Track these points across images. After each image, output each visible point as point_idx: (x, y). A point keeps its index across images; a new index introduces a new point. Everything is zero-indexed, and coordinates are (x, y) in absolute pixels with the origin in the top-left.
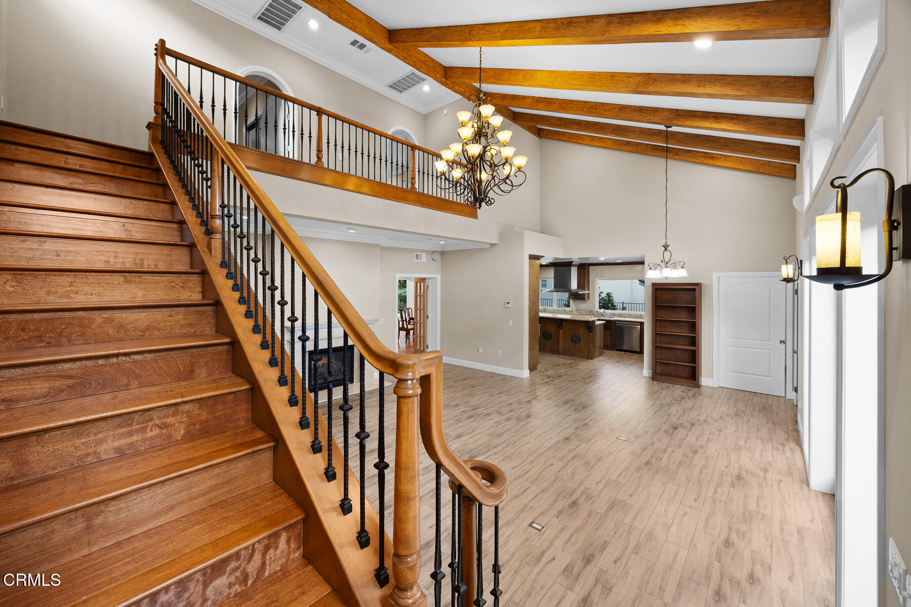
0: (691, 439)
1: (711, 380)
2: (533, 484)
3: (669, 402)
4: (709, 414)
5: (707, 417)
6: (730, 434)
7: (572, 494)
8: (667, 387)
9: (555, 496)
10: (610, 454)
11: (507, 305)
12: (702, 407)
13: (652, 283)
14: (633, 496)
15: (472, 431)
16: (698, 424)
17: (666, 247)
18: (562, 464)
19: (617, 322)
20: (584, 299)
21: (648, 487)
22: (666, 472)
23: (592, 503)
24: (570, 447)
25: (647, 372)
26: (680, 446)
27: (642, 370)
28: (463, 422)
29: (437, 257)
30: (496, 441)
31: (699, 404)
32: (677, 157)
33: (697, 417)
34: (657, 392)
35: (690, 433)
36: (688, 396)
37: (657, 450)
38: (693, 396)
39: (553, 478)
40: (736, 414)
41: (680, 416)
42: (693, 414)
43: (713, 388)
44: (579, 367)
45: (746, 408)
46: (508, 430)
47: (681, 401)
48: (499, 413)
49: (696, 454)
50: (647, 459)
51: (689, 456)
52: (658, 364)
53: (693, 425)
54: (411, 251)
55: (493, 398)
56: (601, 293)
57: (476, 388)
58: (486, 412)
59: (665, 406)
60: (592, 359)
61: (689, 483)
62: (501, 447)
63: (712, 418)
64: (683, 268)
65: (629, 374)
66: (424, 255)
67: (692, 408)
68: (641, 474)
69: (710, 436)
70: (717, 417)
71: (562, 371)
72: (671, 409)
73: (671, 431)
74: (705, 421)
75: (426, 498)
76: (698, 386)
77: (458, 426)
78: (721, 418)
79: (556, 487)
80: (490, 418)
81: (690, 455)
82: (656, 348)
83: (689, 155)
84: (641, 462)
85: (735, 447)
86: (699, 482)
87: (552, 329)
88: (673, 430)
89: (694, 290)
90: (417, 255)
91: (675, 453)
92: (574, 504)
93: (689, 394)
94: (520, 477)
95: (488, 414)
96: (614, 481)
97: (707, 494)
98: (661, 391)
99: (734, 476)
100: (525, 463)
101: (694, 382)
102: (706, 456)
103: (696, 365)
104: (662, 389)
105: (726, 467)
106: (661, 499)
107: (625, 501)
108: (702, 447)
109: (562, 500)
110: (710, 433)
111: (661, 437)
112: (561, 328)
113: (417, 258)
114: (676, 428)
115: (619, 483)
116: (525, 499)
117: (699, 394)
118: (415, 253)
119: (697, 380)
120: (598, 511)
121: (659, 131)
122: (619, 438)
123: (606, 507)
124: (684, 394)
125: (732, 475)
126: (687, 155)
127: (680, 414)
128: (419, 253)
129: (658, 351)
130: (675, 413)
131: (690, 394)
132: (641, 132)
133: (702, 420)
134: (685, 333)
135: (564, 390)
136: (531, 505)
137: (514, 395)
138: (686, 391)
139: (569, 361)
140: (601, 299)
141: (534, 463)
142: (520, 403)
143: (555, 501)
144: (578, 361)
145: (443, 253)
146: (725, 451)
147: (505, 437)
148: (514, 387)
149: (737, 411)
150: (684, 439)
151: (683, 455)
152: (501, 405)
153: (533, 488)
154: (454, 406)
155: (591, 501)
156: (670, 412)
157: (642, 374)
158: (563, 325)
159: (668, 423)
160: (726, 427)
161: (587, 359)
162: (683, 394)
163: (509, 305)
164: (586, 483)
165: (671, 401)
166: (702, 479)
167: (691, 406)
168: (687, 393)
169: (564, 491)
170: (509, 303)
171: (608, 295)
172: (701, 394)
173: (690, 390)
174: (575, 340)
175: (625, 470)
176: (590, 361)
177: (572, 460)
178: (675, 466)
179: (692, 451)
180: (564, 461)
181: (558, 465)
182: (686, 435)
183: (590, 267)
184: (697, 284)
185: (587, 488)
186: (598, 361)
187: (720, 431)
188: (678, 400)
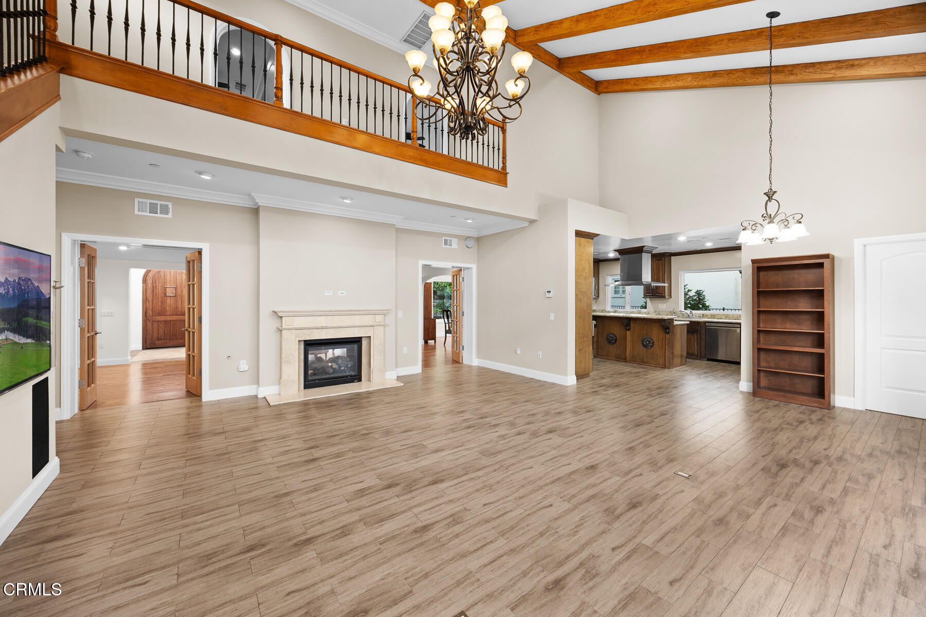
0: (812, 485)
1: (852, 399)
2: (503, 535)
3: (776, 426)
4: (848, 448)
5: (844, 453)
6: (890, 485)
7: (560, 564)
8: (776, 406)
9: (529, 564)
10: (656, 497)
11: (548, 295)
12: (834, 437)
13: (752, 260)
14: (677, 585)
15: (461, 444)
16: (825, 462)
17: (770, 195)
18: (566, 506)
19: (707, 324)
20: (664, 297)
21: (712, 569)
22: (756, 541)
23: (591, 589)
24: (592, 480)
25: (745, 385)
26: (788, 497)
27: (739, 383)
28: (455, 433)
29: (471, 243)
30: (485, 461)
31: (829, 431)
32: (792, 78)
33: (824, 452)
34: (758, 411)
35: (810, 476)
36: (810, 419)
37: (742, 500)
38: (820, 420)
39: (541, 529)
40: (899, 452)
41: (795, 448)
42: (819, 447)
43: (854, 411)
44: (649, 376)
45: (919, 443)
46: (510, 448)
47: (798, 426)
48: (512, 425)
49: (820, 515)
50: (720, 514)
51: (806, 518)
52: (762, 374)
53: (816, 463)
54: (438, 235)
55: (514, 406)
56: (689, 291)
57: (501, 394)
58: (493, 422)
59: (769, 432)
60: (669, 368)
61: (800, 571)
62: (485, 471)
63: (852, 455)
64: (800, 222)
65: (718, 388)
66: (455, 242)
67: (816, 437)
68: (703, 542)
69: (849, 484)
70: (863, 454)
71: (622, 380)
72: (779, 437)
73: (774, 469)
74: (840, 459)
75: (325, 538)
76: (829, 407)
77: (447, 437)
78: (870, 455)
79: (538, 547)
80: (497, 429)
81: (808, 514)
82: (759, 351)
83: (811, 70)
84: (709, 517)
85: (903, 509)
86: (822, 572)
87: (616, 330)
88: (778, 468)
89: (821, 265)
90: (446, 241)
91: (777, 509)
92: (557, 585)
93: (812, 417)
94: (487, 521)
95: (495, 426)
96: (648, 548)
97: (842, 603)
98: (765, 410)
99: (904, 568)
100: (509, 498)
101: (822, 400)
102: (840, 520)
103: (825, 376)
104: (768, 408)
105: (885, 547)
106: (734, 601)
107: (656, 593)
108: (832, 502)
109: (538, 574)
110: (849, 480)
111: (754, 479)
112: (629, 330)
113: (446, 243)
114: (783, 466)
115: (657, 553)
116: (473, 564)
117: (829, 418)
118: (444, 238)
119: (826, 398)
120: (596, 608)
121: (759, 31)
122: (680, 473)
123: (616, 602)
124: (803, 417)
125: (899, 566)
126: (807, 71)
127: (793, 444)
128: (448, 238)
129: (763, 355)
130: (785, 443)
131: (814, 417)
132: (730, 40)
133: (834, 456)
134: (806, 327)
135: (616, 402)
136: (478, 576)
137: (543, 405)
138: (807, 412)
139: (637, 370)
140: (689, 298)
141: (522, 500)
142: (547, 413)
143: (525, 574)
144: (650, 370)
145: (479, 240)
146: (882, 514)
147: (500, 457)
148: (549, 395)
149: (901, 446)
150: (797, 485)
151: (793, 514)
152: (520, 415)
153: (501, 542)
154: (458, 412)
155: (591, 584)
156: (775, 440)
157: (738, 388)
158: (632, 325)
159: (771, 457)
160: (881, 471)
161: (662, 368)
162: (801, 416)
163: (550, 295)
164: (594, 545)
165: (781, 424)
166: (831, 567)
167: (815, 435)
168: (810, 415)
169: (550, 556)
170: (550, 292)
171: (699, 293)
172: (834, 418)
173: (813, 412)
174: (647, 344)
175: (674, 529)
176: (666, 370)
177: (587, 501)
178: (775, 532)
179: (812, 508)
180: (572, 502)
181: (561, 507)
182: (803, 479)
183: (672, 257)
184: (826, 256)
185: (594, 556)
186: (679, 371)
187: (870, 477)
188: (791, 425)
